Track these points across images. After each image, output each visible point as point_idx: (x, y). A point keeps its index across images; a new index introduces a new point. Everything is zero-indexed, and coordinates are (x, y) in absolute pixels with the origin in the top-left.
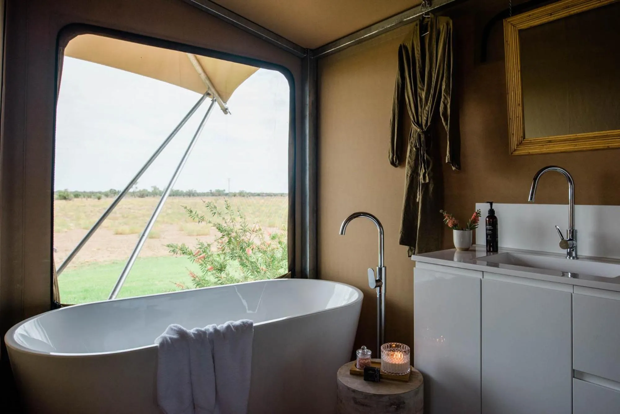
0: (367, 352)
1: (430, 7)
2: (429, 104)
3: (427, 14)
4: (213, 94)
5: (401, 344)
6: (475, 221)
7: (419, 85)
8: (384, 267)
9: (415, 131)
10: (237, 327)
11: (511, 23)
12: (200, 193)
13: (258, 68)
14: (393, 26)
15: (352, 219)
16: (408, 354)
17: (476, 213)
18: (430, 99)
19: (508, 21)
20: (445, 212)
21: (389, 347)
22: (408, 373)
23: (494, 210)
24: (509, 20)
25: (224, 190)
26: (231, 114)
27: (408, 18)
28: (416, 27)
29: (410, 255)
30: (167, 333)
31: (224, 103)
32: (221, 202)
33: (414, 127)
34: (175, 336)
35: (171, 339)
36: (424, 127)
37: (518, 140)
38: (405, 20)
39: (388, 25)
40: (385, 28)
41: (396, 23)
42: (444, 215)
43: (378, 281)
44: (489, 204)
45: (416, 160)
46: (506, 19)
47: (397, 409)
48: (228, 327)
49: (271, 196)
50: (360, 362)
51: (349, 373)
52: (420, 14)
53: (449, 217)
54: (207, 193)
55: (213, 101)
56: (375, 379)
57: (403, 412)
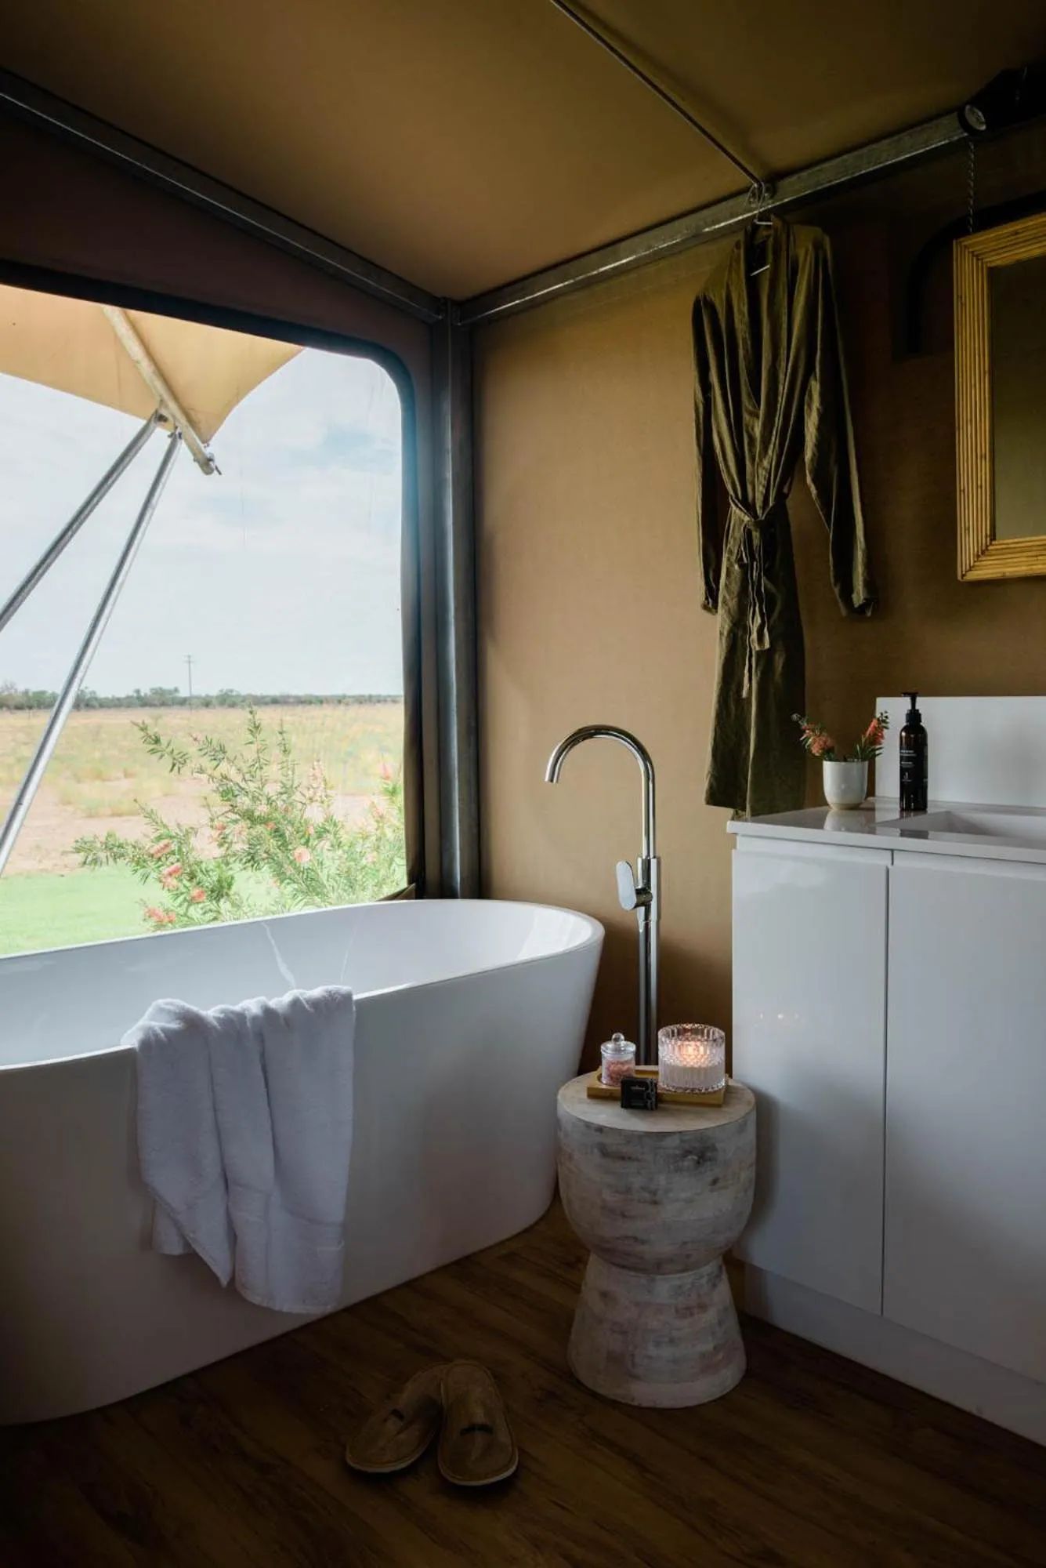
0: (626, 1046)
1: (772, 197)
2: (770, 452)
3: (763, 216)
4: (174, 417)
5: (703, 1026)
6: (876, 739)
7: (746, 403)
8: (654, 857)
9: (738, 523)
10: (316, 1004)
11: (971, 250)
12: (106, 699)
13: (302, 347)
14: (674, 244)
15: (579, 742)
16: (721, 1045)
17: (878, 719)
18: (774, 439)
19: (966, 243)
20: (805, 720)
21: (676, 1034)
22: (720, 1090)
23: (920, 712)
24: (968, 241)
25: (176, 690)
26: (220, 473)
27: (715, 225)
28: (735, 250)
30: (152, 1019)
31: (203, 442)
32: (171, 723)
33: (735, 512)
34: (175, 1025)
35: (164, 1030)
36: (759, 512)
37: (980, 545)
38: (707, 230)
39: (663, 242)
40: (656, 249)
41: (683, 238)
42: (803, 727)
43: (643, 893)
44: (908, 700)
45: (743, 592)
46: (962, 239)
47: (698, 1163)
48: (296, 1003)
49: (310, 703)
50: (611, 1069)
51: (584, 1095)
52: (745, 216)
53: (813, 731)
54: (128, 697)
55: (175, 437)
56: (647, 1102)
57: (711, 1170)
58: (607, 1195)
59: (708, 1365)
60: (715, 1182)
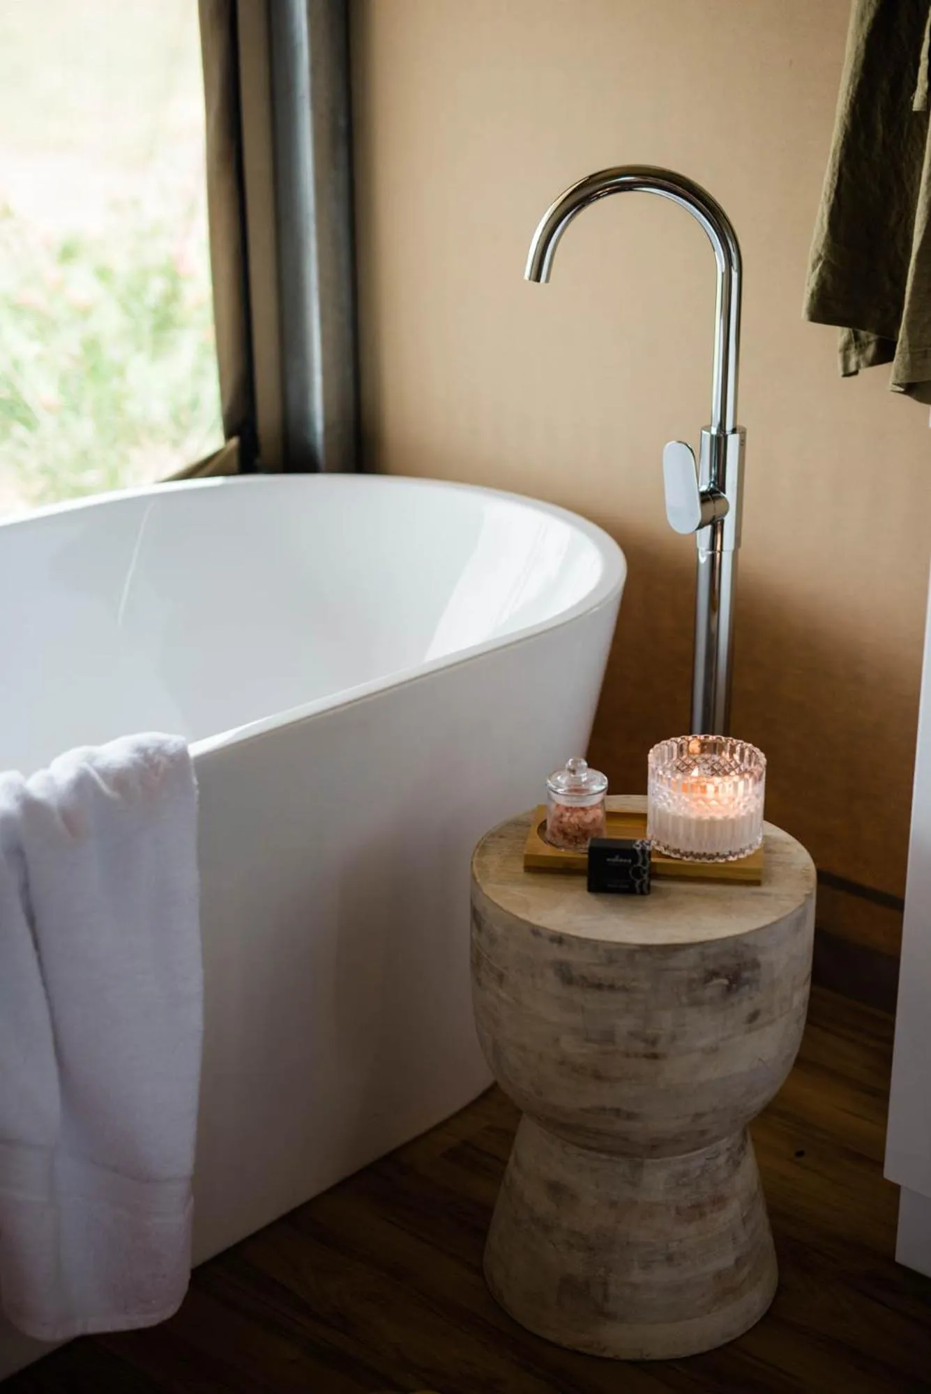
0: (590, 781)
8: (734, 431)
10: (120, 779)
21: (676, 755)
22: (754, 854)
29: (852, 368)
43: (711, 496)
47: (729, 990)
48: (83, 783)
51: (519, 866)
56: (634, 882)
57: (751, 998)
58: (570, 1046)
59: (726, 1288)
60: (754, 1017)
